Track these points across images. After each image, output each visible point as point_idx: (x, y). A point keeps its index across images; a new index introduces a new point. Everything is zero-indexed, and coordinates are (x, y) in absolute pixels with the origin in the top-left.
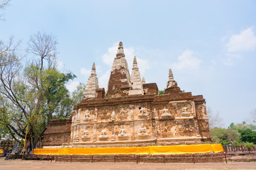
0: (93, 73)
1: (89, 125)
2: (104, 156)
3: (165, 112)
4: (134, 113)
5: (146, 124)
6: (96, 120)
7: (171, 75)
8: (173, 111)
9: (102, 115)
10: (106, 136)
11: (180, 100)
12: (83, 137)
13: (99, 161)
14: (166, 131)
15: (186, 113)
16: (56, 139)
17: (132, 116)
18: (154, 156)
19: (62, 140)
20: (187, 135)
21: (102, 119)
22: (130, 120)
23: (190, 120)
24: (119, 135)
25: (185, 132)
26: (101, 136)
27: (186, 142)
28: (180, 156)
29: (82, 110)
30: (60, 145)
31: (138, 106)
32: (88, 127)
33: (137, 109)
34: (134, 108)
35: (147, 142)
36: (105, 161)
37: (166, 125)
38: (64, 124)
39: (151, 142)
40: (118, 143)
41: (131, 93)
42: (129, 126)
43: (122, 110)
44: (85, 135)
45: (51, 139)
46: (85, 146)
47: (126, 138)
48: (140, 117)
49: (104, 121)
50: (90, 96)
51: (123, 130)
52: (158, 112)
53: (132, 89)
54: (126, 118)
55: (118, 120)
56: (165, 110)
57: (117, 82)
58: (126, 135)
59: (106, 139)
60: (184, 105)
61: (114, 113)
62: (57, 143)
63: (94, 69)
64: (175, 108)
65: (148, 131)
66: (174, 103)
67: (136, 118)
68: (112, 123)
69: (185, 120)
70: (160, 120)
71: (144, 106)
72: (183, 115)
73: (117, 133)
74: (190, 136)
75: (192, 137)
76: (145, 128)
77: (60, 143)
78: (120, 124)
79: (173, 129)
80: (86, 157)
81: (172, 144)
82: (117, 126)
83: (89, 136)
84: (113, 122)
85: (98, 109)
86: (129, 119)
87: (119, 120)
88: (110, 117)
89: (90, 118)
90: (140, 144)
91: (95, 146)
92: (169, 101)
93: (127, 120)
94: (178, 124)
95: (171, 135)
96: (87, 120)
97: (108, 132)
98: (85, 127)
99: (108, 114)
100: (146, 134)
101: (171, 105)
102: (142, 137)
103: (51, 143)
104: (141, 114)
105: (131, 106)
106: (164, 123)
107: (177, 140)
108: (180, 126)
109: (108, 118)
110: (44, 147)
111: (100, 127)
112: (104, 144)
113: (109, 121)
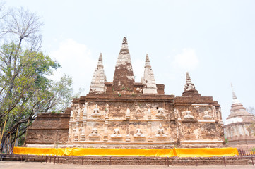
0: (100, 64)
1: (99, 122)
2: (122, 158)
3: (188, 114)
4: (151, 112)
5: (164, 125)
6: (107, 117)
7: (188, 78)
8: (195, 113)
9: (115, 112)
10: (120, 136)
11: (202, 103)
12: (90, 135)
13: (116, 163)
14: (189, 133)
15: (207, 116)
16: (45, 136)
17: (149, 116)
18: (183, 158)
19: (54, 137)
20: (209, 138)
21: (114, 116)
22: (147, 120)
23: (212, 123)
24: (135, 135)
25: (207, 135)
26: (113, 136)
27: (209, 145)
28: (208, 159)
29: (89, 104)
30: (50, 144)
31: (156, 106)
32: (97, 124)
33: (154, 108)
34: (151, 107)
35: (166, 144)
36: (124, 163)
37: (189, 127)
38: (58, 119)
39: (170, 144)
40: (135, 144)
41: (146, 91)
42: (146, 126)
43: (138, 108)
44: (94, 133)
45: (38, 135)
46: (93, 146)
47: (143, 139)
48: (158, 117)
49: (117, 118)
50: (98, 90)
51: (139, 130)
52: (181, 114)
53: (146, 87)
54: (142, 117)
55: (133, 118)
56: (187, 111)
57: (124, 79)
58: (143, 135)
59: (119, 139)
60: (206, 108)
61: (128, 110)
62: (46, 141)
63: (101, 60)
64: (197, 111)
65: (166, 132)
66: (197, 106)
67: (154, 118)
68: (126, 122)
69: (207, 123)
70: (183, 122)
71: (161, 106)
72: (205, 119)
73: (132, 133)
74: (212, 139)
75: (214, 141)
76: (163, 129)
77: (51, 141)
78: (136, 123)
79: (196, 132)
80: (99, 158)
81: (197, 147)
82: (132, 125)
83: (98, 135)
84: (127, 120)
85: (110, 105)
86: (146, 118)
87: (135, 118)
88: (123, 114)
89: (99, 114)
90: (159, 146)
91: (106, 146)
92: (191, 103)
93: (144, 119)
94: (201, 127)
95: (194, 137)
96: (96, 117)
97: (122, 131)
98: (93, 123)
99: (122, 111)
100: (165, 135)
101: (193, 107)
102: (160, 139)
103: (37, 141)
104: (159, 115)
105: (148, 105)
106: (187, 125)
107: (200, 143)
108: (203, 129)
109: (121, 115)
110: (28, 145)
111: (112, 125)
112: (118, 144)
113: (123, 119)
